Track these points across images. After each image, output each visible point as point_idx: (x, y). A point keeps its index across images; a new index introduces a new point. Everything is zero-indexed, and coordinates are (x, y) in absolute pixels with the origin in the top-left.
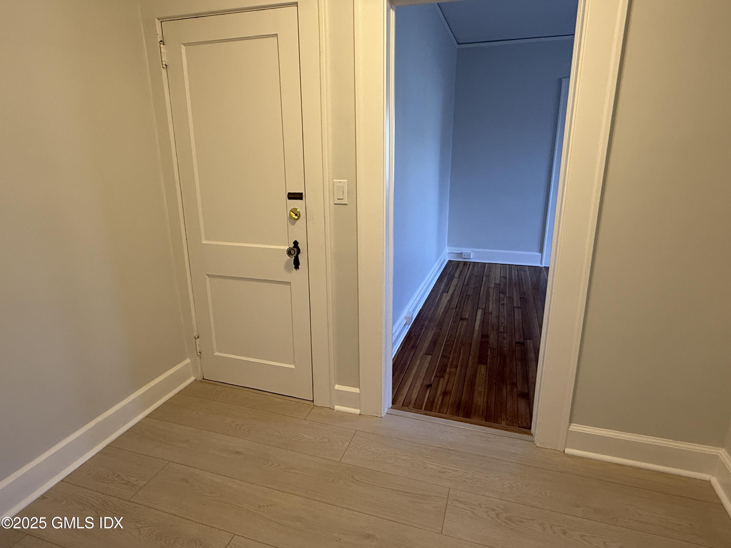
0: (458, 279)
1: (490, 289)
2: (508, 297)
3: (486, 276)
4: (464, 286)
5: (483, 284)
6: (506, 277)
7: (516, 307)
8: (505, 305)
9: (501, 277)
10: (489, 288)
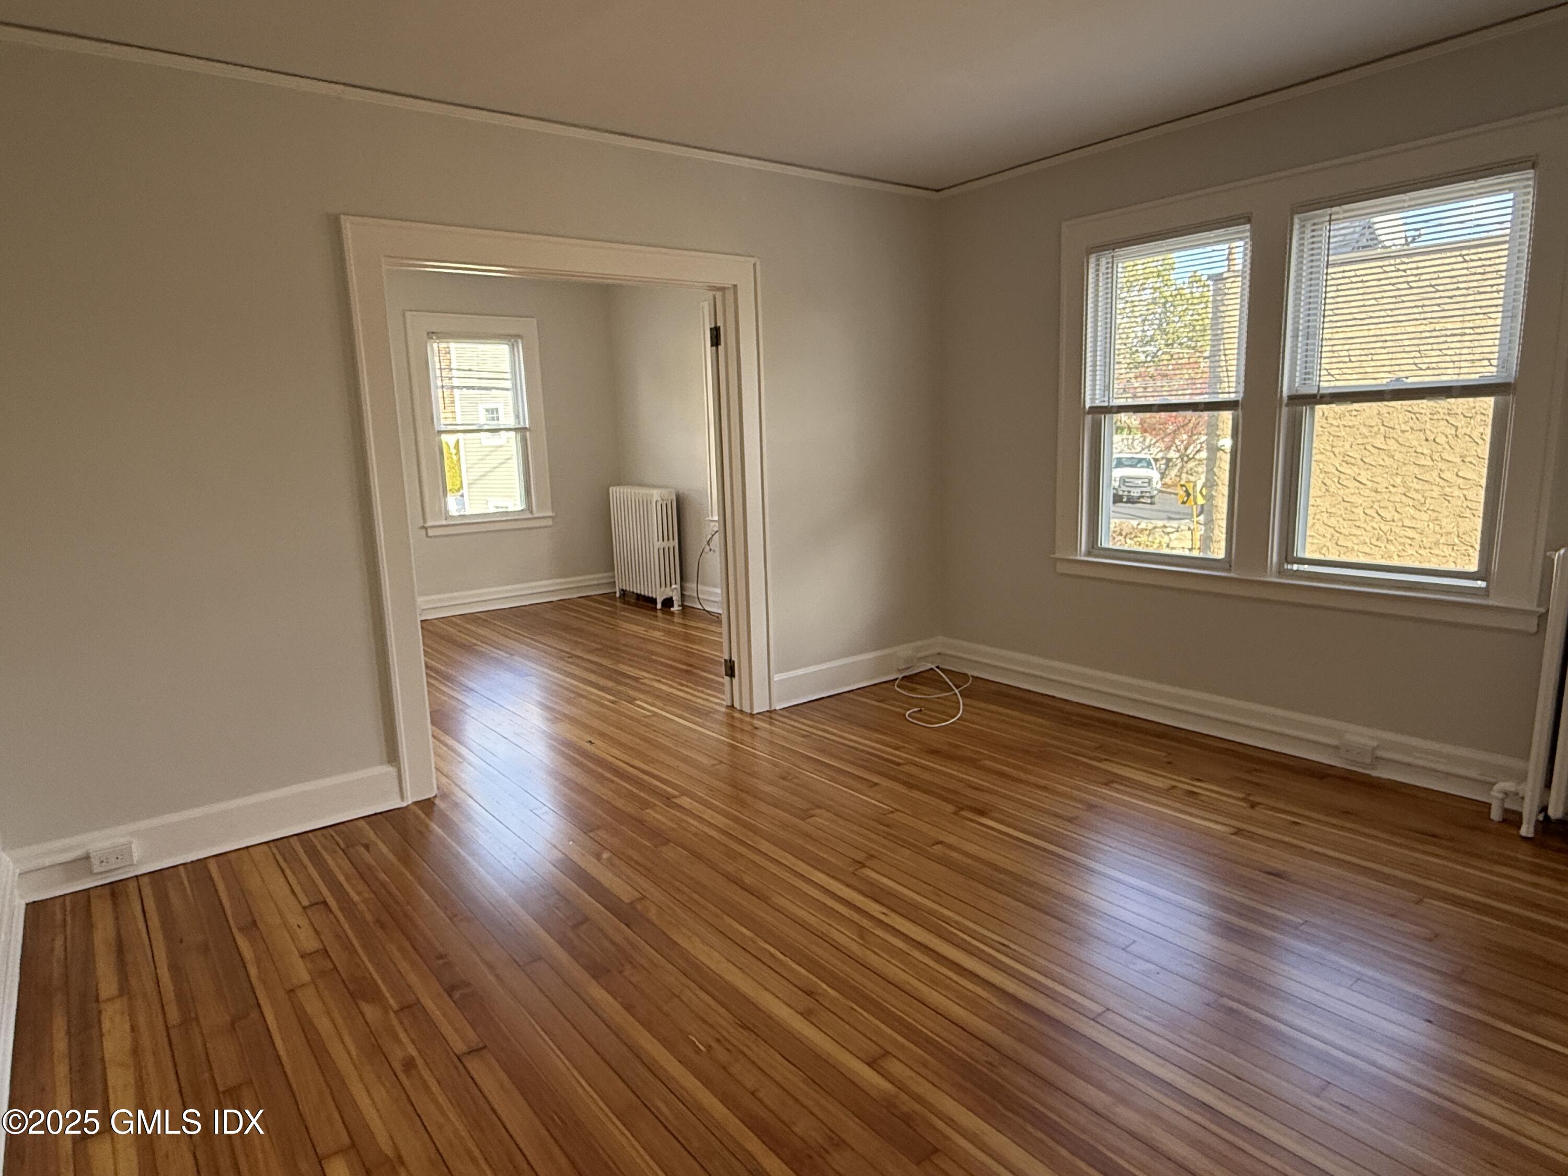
0: (125, 999)
1: (299, 993)
2: (402, 1009)
3: (241, 930)
4: (174, 1034)
5: (254, 980)
6: (325, 903)
7: (469, 1053)
8: (420, 1062)
9: (305, 908)
10: (292, 991)
